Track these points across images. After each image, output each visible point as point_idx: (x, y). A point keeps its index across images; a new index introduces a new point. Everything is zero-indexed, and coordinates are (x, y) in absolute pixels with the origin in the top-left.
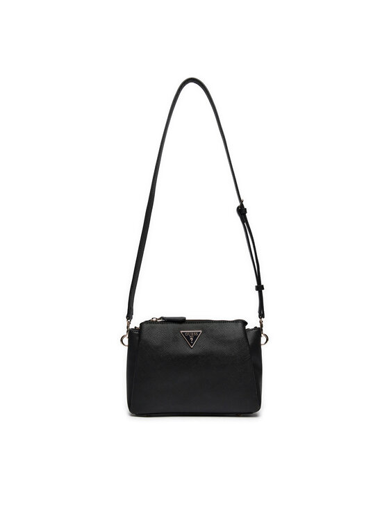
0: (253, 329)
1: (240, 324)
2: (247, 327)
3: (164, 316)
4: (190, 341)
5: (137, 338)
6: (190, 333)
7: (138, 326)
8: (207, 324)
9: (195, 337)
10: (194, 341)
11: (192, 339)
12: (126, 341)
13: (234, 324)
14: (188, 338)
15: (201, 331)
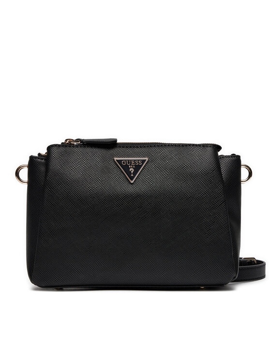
0: (228, 157)
1: (209, 149)
2: (220, 153)
3: (82, 138)
4: (129, 173)
5: (43, 169)
6: (129, 161)
7: (44, 151)
8: (157, 149)
9: (137, 168)
10: (135, 173)
11: (132, 170)
12: (24, 174)
13: (202, 148)
14: (126, 168)
15: (147, 159)
